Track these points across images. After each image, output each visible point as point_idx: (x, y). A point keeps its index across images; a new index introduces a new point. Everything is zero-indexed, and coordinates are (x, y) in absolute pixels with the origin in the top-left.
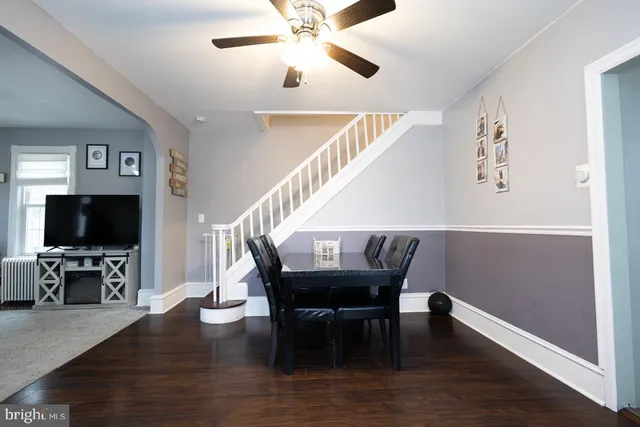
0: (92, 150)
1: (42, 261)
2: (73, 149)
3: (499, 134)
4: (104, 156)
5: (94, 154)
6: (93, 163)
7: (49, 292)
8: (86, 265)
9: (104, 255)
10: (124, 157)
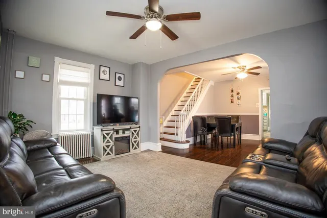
0: (102, 69)
1: (104, 133)
2: (93, 66)
3: (238, 94)
4: (108, 73)
5: (103, 71)
6: (102, 76)
7: (108, 150)
8: (120, 133)
9: (131, 128)
10: (118, 75)
